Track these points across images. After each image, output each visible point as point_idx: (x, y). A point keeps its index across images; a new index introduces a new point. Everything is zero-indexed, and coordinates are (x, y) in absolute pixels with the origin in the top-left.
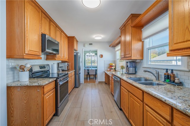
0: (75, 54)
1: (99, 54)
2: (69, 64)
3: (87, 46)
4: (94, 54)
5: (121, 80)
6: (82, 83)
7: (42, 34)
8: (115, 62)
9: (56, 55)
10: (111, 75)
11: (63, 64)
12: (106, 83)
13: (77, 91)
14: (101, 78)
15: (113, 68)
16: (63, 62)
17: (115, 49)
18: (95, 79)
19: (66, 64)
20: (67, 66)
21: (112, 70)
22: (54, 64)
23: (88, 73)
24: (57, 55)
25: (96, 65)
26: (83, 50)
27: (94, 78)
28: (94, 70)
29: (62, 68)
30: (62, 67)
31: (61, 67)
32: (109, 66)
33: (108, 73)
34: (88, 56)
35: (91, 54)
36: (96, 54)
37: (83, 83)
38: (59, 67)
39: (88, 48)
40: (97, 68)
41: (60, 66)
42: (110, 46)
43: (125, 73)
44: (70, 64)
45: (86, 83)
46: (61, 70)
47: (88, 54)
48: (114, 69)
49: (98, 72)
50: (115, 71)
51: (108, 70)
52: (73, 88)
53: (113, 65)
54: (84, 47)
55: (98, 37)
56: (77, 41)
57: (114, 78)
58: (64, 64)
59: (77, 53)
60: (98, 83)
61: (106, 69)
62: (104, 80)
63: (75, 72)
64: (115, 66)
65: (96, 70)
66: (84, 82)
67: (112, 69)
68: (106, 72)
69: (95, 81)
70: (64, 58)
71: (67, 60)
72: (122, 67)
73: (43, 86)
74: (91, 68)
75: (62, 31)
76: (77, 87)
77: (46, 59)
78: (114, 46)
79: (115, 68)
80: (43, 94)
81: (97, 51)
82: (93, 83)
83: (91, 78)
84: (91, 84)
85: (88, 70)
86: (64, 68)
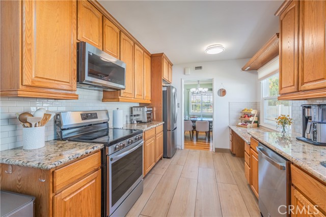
0: (165, 89)
1: (216, 88)
2: (152, 109)
3: (190, 73)
4: (206, 90)
5: (292, 166)
6: (180, 148)
7: (78, 44)
8: (256, 105)
9: (120, 90)
10: (247, 140)
11: (140, 110)
12: (234, 155)
13: (166, 167)
14: (221, 140)
15: (251, 119)
16: (142, 105)
17: (257, 74)
18: (209, 141)
19: (146, 109)
20: (147, 114)
21: (249, 125)
22: (117, 109)
23: (194, 127)
24: (122, 91)
25: (210, 111)
26: (183, 81)
27: (205, 139)
28: (206, 122)
29: (137, 117)
30: (138, 115)
31: (135, 116)
32: (240, 115)
33: (239, 131)
34: (193, 93)
35: (201, 89)
36: (211, 90)
37: (183, 148)
38: (132, 116)
39: (194, 76)
40: (212, 117)
41: (134, 113)
42: (243, 69)
43: (298, 139)
44: (155, 109)
45: (188, 150)
46: (136, 122)
47: (193, 90)
48: (255, 122)
49: (215, 128)
50: (258, 126)
51: (240, 124)
52: (161, 159)
53: (253, 112)
54: (185, 74)
55: (215, 48)
56: (170, 64)
57: (258, 149)
58: (142, 109)
59: (169, 88)
60: (214, 151)
61: (233, 121)
62: (228, 146)
63: (165, 126)
64: (258, 117)
65: (211, 122)
66: (185, 145)
67: (250, 122)
68: (235, 129)
69: (209, 145)
70: (140, 97)
71: (150, 102)
72: (282, 118)
73: (51, 171)
74: (199, 116)
75: (136, 43)
76: (169, 158)
77: (103, 99)
78: (254, 69)
79: (259, 119)
80: (53, 192)
81: (212, 84)
82: (203, 151)
83: (199, 137)
84: (198, 151)
85: (194, 122)
86: (141, 118)
